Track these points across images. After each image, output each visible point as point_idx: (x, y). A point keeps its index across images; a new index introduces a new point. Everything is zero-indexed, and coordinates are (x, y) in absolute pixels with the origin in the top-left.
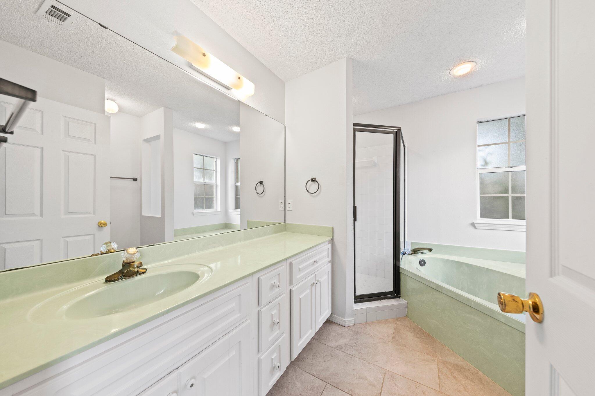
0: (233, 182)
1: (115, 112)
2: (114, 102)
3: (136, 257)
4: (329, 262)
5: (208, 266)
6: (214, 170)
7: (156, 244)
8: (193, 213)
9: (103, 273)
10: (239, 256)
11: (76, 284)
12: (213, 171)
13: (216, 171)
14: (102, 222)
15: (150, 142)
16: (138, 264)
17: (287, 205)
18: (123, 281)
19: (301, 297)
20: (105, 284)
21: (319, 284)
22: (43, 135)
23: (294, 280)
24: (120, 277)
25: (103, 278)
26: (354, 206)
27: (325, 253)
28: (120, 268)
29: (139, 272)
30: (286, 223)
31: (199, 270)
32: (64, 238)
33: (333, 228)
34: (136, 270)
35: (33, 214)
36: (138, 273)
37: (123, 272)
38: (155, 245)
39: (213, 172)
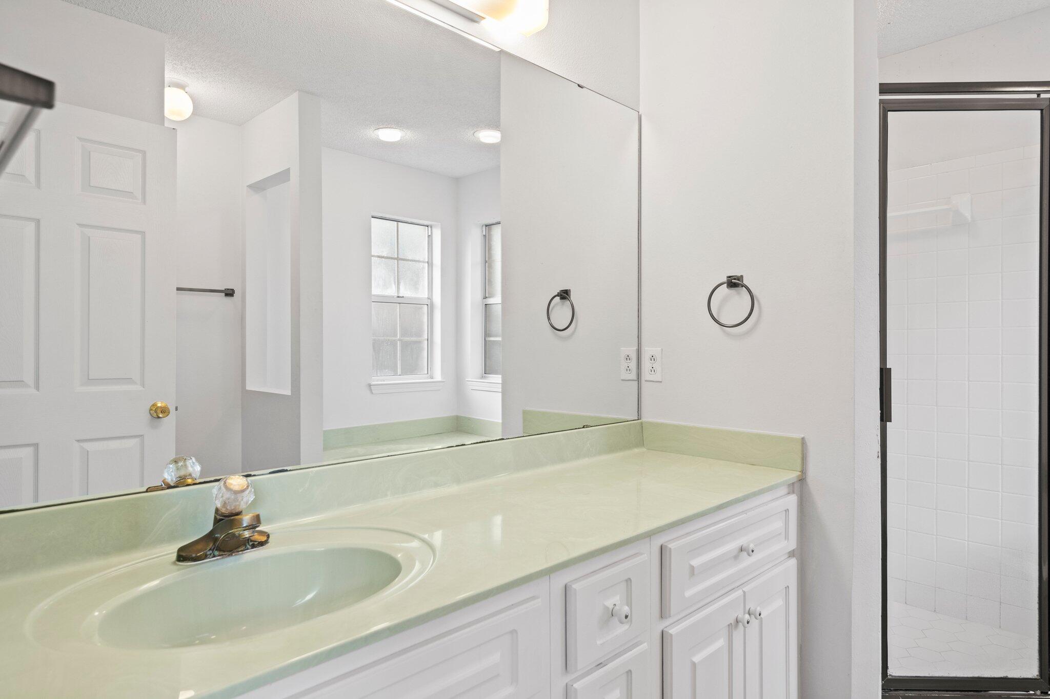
0: (479, 295)
1: (187, 116)
2: (184, 90)
3: (245, 500)
4: (792, 554)
5: (423, 540)
6: (424, 262)
7: (288, 468)
8: (370, 385)
9: (171, 539)
10: (498, 520)
11: (114, 559)
12: (421, 265)
13: (430, 264)
14: (159, 405)
15: (265, 190)
16: (251, 518)
17: (646, 364)
18: (215, 562)
19: (697, 659)
20: (178, 565)
21: (755, 623)
22: (39, 188)
23: (674, 605)
24: (210, 550)
25: (172, 550)
26: (881, 370)
27: (777, 525)
28: (209, 527)
29: (251, 541)
30: (644, 420)
31: (400, 548)
32: (82, 444)
33: (803, 441)
34: (247, 534)
35: (20, 383)
36: (251, 543)
37: (216, 539)
38: (286, 471)
39: (423, 268)
